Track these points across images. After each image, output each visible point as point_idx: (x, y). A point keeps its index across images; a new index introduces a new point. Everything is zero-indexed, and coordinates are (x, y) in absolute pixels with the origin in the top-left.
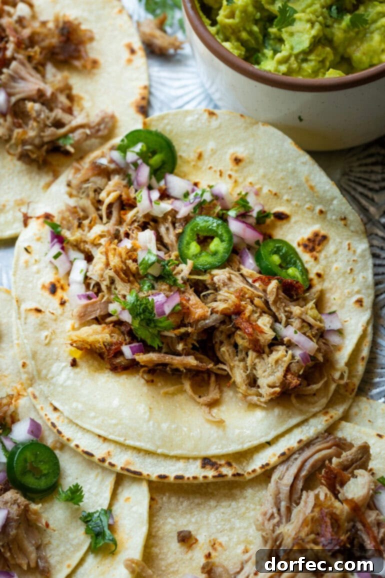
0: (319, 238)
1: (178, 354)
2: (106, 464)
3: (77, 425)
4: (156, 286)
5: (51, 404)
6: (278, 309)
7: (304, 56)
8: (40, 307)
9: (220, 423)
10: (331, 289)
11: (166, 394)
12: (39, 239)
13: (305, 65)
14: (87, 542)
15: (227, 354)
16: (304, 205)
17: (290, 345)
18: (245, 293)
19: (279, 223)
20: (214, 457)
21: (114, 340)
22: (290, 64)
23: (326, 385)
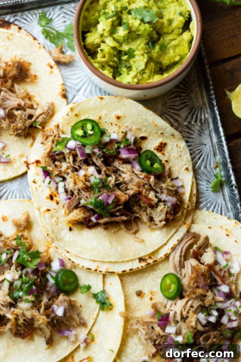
0: (163, 145)
1: (117, 216)
2: (98, 271)
3: (80, 257)
4: (101, 190)
5: (65, 250)
6: (156, 188)
7: (143, 72)
8: (49, 208)
9: (143, 241)
10: (173, 166)
11: (114, 232)
12: (37, 174)
13: (144, 76)
14: (98, 306)
15: (137, 210)
16: (153, 131)
17: (164, 201)
18: (140, 184)
19: (143, 141)
20: (143, 256)
21: (87, 216)
22: (138, 77)
23: (183, 212)
